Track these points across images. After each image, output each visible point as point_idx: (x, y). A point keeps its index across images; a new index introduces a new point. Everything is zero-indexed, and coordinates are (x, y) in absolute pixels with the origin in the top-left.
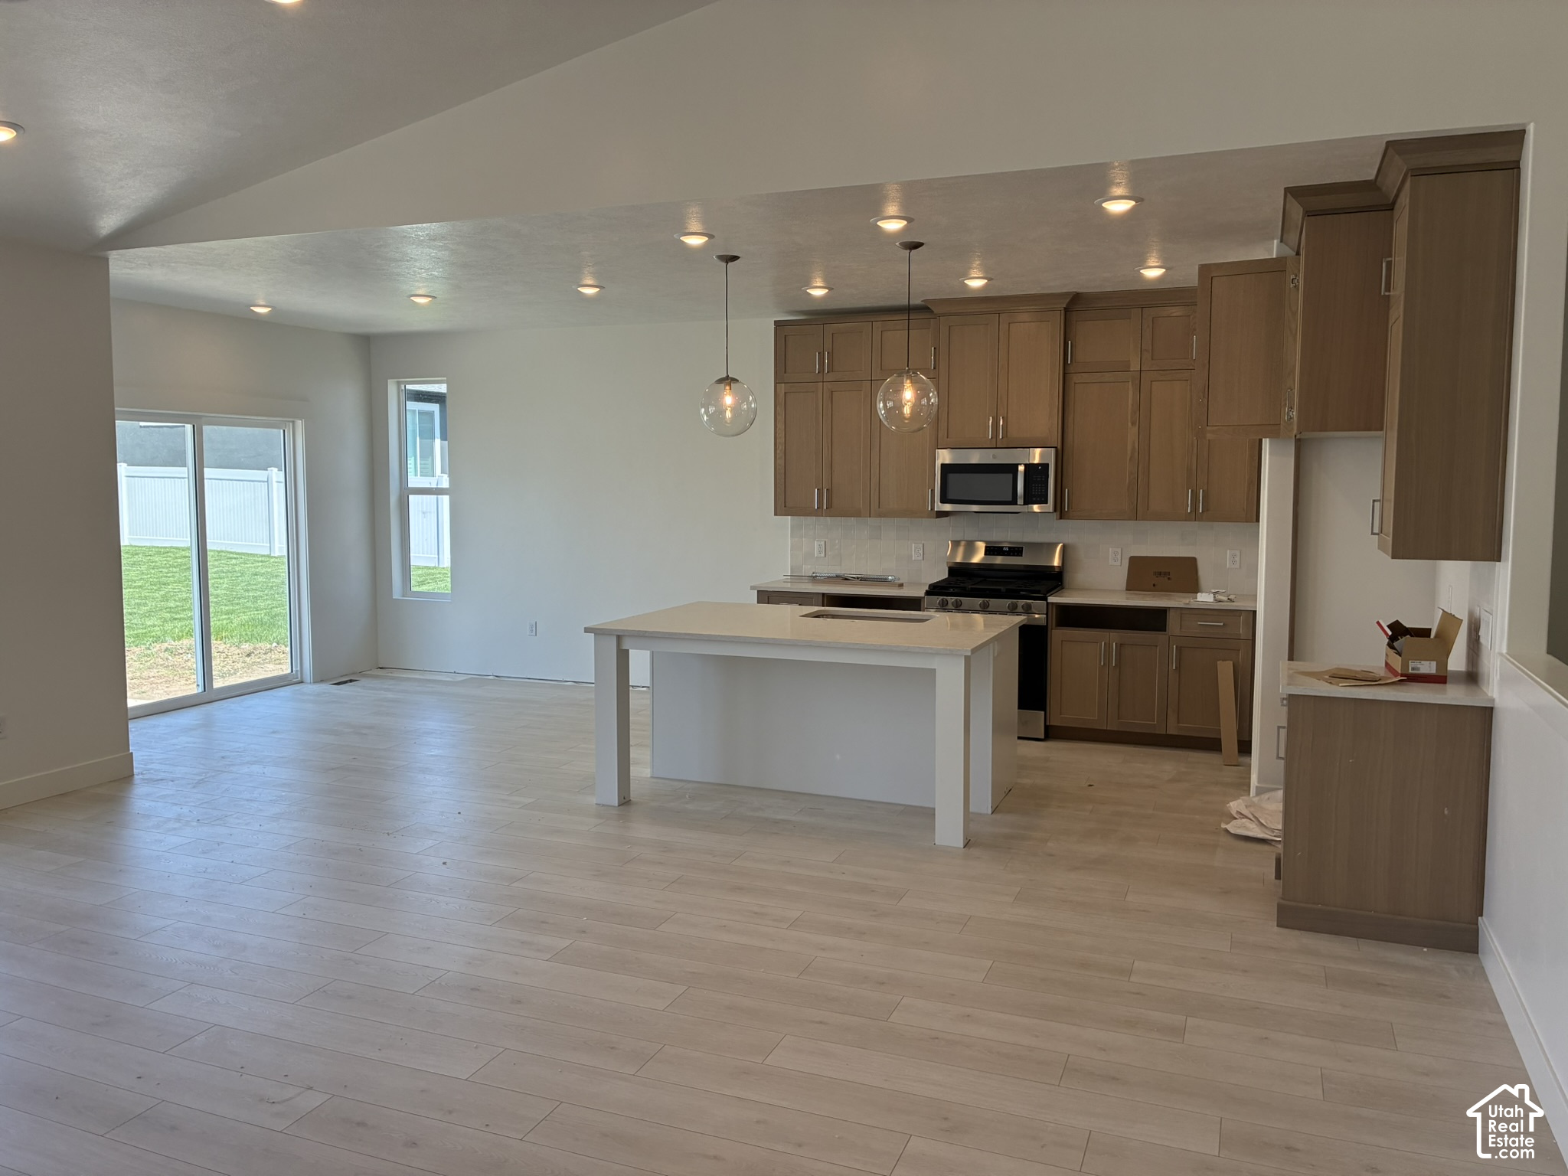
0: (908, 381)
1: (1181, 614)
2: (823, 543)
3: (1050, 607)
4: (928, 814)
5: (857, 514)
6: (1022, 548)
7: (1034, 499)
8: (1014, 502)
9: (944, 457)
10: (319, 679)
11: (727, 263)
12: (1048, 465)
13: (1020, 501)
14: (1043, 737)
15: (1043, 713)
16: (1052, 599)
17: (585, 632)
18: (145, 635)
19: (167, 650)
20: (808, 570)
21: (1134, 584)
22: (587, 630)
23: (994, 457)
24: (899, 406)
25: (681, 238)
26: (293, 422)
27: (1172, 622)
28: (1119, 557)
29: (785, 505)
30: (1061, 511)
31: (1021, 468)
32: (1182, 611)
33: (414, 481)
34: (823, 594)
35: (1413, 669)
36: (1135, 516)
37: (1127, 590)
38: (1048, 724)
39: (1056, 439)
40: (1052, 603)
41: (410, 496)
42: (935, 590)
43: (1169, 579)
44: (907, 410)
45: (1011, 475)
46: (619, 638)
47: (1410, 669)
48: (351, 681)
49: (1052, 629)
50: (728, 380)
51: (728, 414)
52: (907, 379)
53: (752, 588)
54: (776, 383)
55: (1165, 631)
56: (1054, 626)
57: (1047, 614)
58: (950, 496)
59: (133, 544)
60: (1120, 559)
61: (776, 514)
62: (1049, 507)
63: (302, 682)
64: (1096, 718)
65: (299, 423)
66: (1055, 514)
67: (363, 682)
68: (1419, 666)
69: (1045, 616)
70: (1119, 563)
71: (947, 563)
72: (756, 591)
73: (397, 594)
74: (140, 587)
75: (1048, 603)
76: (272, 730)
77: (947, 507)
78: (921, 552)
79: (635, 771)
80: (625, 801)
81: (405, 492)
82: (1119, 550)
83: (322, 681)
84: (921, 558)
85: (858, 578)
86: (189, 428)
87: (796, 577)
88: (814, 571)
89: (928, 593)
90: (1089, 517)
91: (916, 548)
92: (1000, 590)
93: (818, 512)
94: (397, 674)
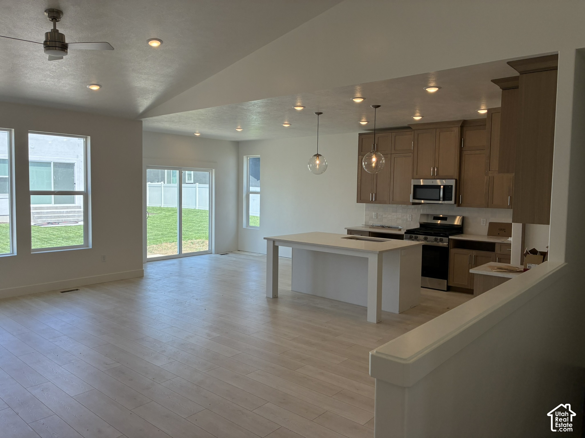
0: (374, 155)
1: (501, 245)
2: (376, 213)
3: (450, 240)
4: (364, 310)
5: (384, 203)
6: (447, 217)
7: (447, 199)
8: (439, 200)
9: (413, 182)
10: (217, 253)
11: (318, 115)
12: (452, 186)
13: (441, 199)
14: (446, 290)
15: (446, 280)
16: (450, 237)
17: (264, 239)
18: (187, 237)
19: (191, 242)
20: (371, 223)
21: (490, 233)
22: (265, 238)
23: (433, 182)
24: (370, 163)
25: (295, 108)
26: (212, 170)
27: (497, 248)
28: (485, 222)
29: (360, 199)
30: (458, 203)
31: (442, 187)
32: (501, 244)
33: (252, 189)
34: (369, 232)
35: (528, 267)
36: (488, 207)
37: (488, 235)
38: (448, 285)
39: (456, 176)
40: (451, 239)
41: (250, 194)
42: (408, 232)
43: (505, 231)
44: (374, 165)
45: (439, 189)
46: (274, 242)
47: (527, 267)
48: (227, 254)
49: (451, 249)
50: (318, 155)
51: (317, 167)
52: (374, 154)
53: (345, 228)
54: (358, 155)
55: (495, 252)
56: (452, 247)
57: (449, 243)
58: (418, 197)
59: (199, 209)
60: (485, 223)
61: (357, 202)
62: (453, 202)
63: (212, 253)
64: (467, 284)
65: (214, 170)
66: (455, 205)
67: (230, 255)
68: (531, 266)
69: (447, 243)
70: (485, 225)
71: (419, 222)
72: (347, 230)
73: (244, 226)
74: (194, 222)
75: (449, 239)
76: (190, 267)
77: (417, 201)
78: (411, 218)
79: (280, 287)
80: (275, 297)
81: (249, 193)
82: (485, 220)
83: (216, 254)
84: (411, 220)
85: (388, 227)
86: (178, 172)
87: (366, 226)
88: (373, 223)
89: (405, 233)
90: (470, 206)
91: (409, 216)
92: (432, 233)
93: (372, 202)
94: (243, 253)
